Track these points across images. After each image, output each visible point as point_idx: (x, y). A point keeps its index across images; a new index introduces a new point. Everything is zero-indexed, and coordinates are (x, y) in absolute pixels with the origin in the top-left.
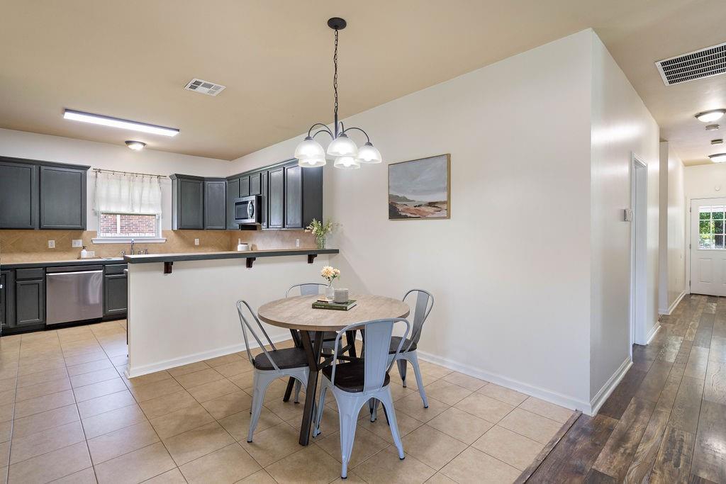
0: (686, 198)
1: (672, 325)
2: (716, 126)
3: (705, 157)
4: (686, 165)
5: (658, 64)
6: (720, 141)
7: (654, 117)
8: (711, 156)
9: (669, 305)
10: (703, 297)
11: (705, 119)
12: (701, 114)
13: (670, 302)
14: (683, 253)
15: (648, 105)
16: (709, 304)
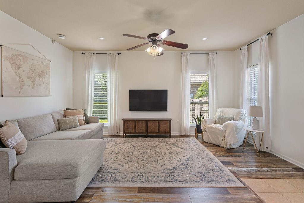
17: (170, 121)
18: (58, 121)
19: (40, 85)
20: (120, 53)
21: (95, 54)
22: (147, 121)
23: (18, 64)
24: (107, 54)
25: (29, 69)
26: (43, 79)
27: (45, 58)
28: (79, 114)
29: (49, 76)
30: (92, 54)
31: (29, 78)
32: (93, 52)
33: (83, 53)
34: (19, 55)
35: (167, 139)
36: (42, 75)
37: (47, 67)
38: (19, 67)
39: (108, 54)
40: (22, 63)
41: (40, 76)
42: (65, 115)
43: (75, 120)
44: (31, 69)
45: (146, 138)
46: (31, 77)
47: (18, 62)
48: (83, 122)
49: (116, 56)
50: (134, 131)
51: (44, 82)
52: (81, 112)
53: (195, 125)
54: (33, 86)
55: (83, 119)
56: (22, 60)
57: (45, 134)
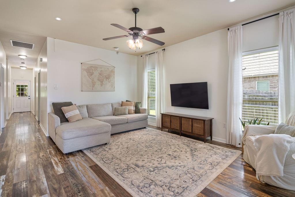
0: (12, 79)
1: (11, 121)
2: (23, 59)
3: (19, 67)
4: (12, 68)
5: (11, 41)
6: (24, 63)
7: (5, 52)
8: (20, 67)
9: (8, 116)
10: (18, 113)
11: (21, 57)
12: (20, 55)
13: (9, 115)
14: (11, 98)
15: (4, 48)
16: (21, 114)
18: (115, 108)
19: (106, 84)
20: (164, 49)
21: (148, 55)
22: (180, 118)
23: (91, 72)
25: (99, 74)
26: (109, 80)
27: (111, 66)
28: (131, 105)
29: (114, 77)
30: (146, 55)
31: (99, 80)
33: (141, 56)
34: (91, 67)
36: (108, 77)
37: (113, 72)
38: (92, 74)
39: (156, 53)
40: (94, 71)
41: (107, 78)
42: (122, 105)
43: (125, 109)
44: (100, 74)
45: (179, 136)
46: (100, 79)
47: (91, 71)
48: (133, 111)
50: (170, 127)
51: (109, 82)
52: (132, 103)
54: (102, 85)
55: (133, 109)
56: (93, 69)
57: (102, 115)
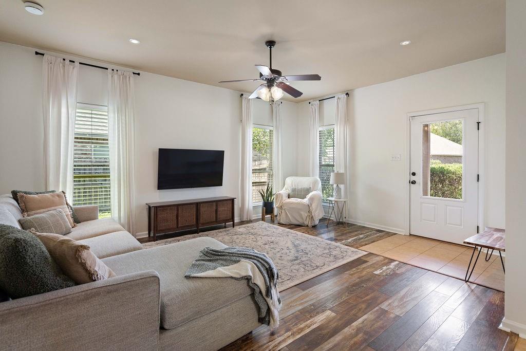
17: (232, 200)
20: (139, 74)
21: (77, 64)
22: (198, 205)
24: (107, 69)
30: (67, 62)
32: (68, 58)
33: (37, 53)
35: (231, 230)
39: (110, 70)
49: (131, 78)
50: (175, 226)
52: (63, 197)
53: (261, 204)
55: (70, 213)
